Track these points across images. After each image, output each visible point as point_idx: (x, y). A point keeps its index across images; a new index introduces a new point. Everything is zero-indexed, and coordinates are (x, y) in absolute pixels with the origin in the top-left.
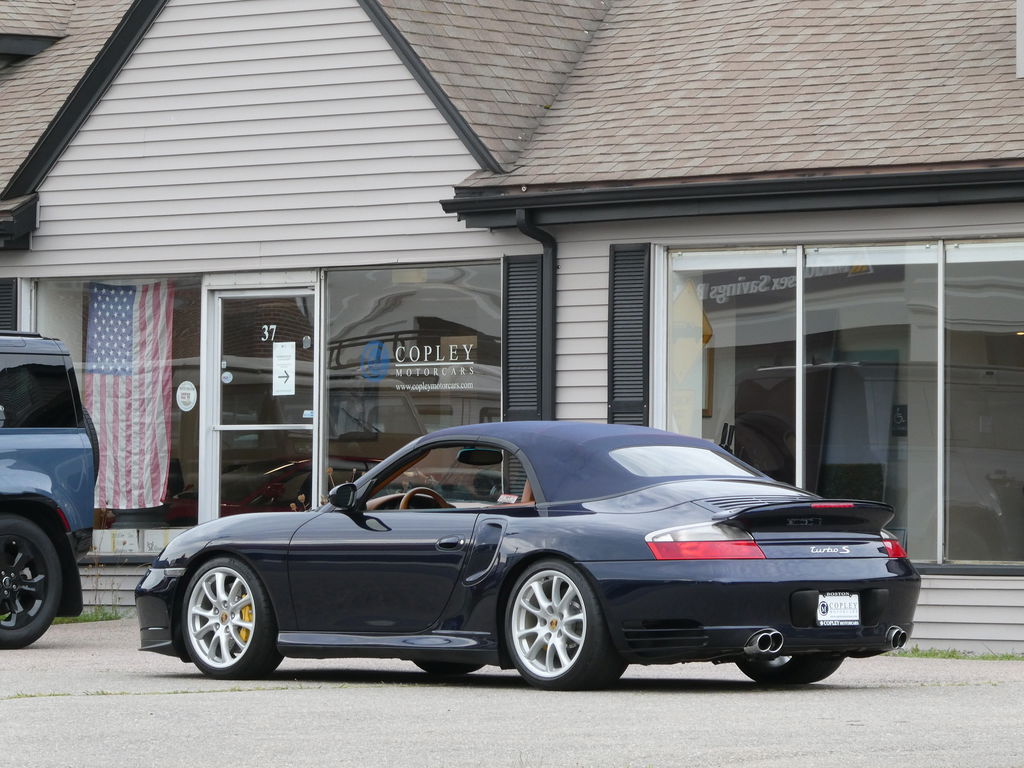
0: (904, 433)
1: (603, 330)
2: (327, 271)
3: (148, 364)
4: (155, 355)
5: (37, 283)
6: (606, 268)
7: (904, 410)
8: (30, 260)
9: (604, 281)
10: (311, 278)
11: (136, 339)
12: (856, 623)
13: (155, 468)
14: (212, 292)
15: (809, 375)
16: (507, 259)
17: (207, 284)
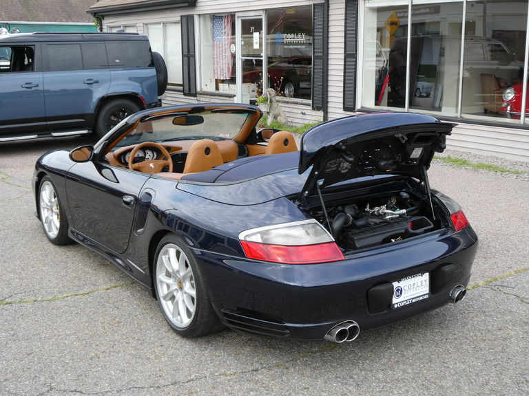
0: (443, 56)
1: (343, 28)
2: (266, 10)
3: (226, 37)
4: (228, 35)
5: (199, 15)
6: (344, 7)
7: (444, 49)
8: (197, 9)
9: (343, 11)
10: (261, 13)
11: (224, 31)
12: (426, 297)
13: (229, 69)
14: (238, 17)
15: (412, 40)
16: (314, 4)
17: (237, 15)
